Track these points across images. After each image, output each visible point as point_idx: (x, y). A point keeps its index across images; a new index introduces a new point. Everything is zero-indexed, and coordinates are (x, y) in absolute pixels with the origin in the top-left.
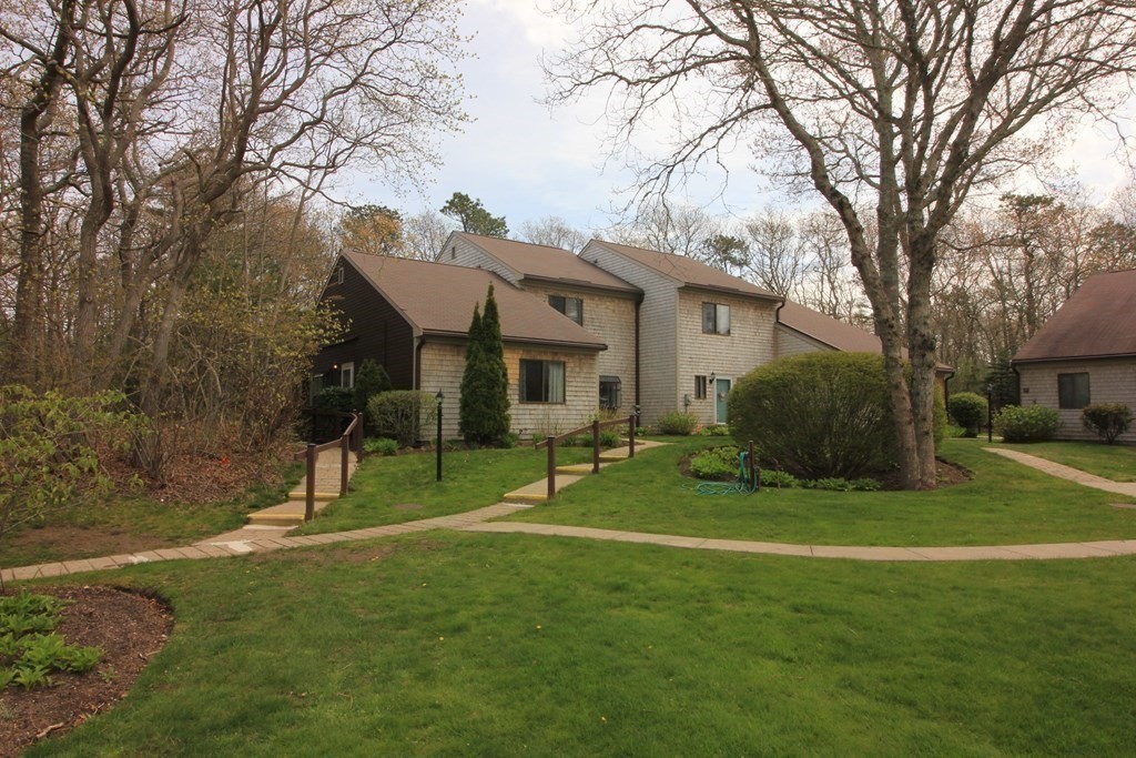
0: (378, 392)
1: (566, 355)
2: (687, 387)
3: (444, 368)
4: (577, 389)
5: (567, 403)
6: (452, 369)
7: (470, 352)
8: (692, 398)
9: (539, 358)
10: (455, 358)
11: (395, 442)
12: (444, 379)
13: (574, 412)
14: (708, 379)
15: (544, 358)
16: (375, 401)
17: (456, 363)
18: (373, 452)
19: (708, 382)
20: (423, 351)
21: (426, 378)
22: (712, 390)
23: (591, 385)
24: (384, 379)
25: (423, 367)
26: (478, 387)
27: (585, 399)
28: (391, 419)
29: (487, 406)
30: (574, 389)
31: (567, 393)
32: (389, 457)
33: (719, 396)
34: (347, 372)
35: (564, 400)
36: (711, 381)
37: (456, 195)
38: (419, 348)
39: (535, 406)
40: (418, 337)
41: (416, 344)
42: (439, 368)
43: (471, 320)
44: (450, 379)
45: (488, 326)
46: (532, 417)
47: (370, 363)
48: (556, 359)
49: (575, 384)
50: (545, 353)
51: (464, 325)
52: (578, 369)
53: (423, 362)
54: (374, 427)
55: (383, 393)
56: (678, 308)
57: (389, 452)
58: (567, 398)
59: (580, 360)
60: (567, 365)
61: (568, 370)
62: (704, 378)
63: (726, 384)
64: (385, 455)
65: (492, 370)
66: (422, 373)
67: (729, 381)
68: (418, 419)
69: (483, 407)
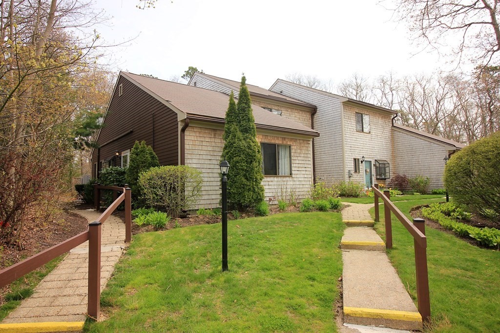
0: (148, 168)
1: (291, 140)
2: (350, 166)
3: (205, 148)
4: (299, 165)
5: (293, 176)
6: (210, 148)
7: (228, 132)
8: (352, 172)
9: (273, 142)
10: (213, 140)
11: (166, 214)
12: (204, 157)
13: (298, 183)
14: (360, 160)
15: (278, 142)
16: (144, 176)
17: (213, 144)
18: (144, 225)
19: (360, 162)
20: (186, 133)
21: (189, 157)
22: (363, 167)
23: (307, 162)
24: (153, 158)
25: (186, 147)
26: (238, 162)
27: (304, 172)
28: (160, 193)
29: (247, 179)
30: (297, 165)
31: (293, 169)
32: (159, 232)
33: (366, 171)
34: (125, 157)
35: (291, 174)
36: (362, 162)
37: (190, 68)
38: (183, 130)
39: (272, 179)
40: (182, 121)
41: (180, 127)
42: (200, 148)
43: (228, 106)
44: (209, 157)
45: (244, 110)
46: (270, 187)
47: (141, 145)
48: (285, 142)
49: (297, 162)
50: (278, 138)
51: (220, 111)
52: (299, 151)
53: (186, 142)
54: (145, 200)
55: (152, 168)
56: (343, 114)
57: (160, 227)
58: (293, 172)
59: (300, 144)
60: (292, 147)
61: (293, 151)
62: (359, 159)
63: (369, 163)
64: (156, 229)
65: (249, 147)
66: (186, 151)
67: (370, 161)
68: (183, 191)
69: (243, 179)
